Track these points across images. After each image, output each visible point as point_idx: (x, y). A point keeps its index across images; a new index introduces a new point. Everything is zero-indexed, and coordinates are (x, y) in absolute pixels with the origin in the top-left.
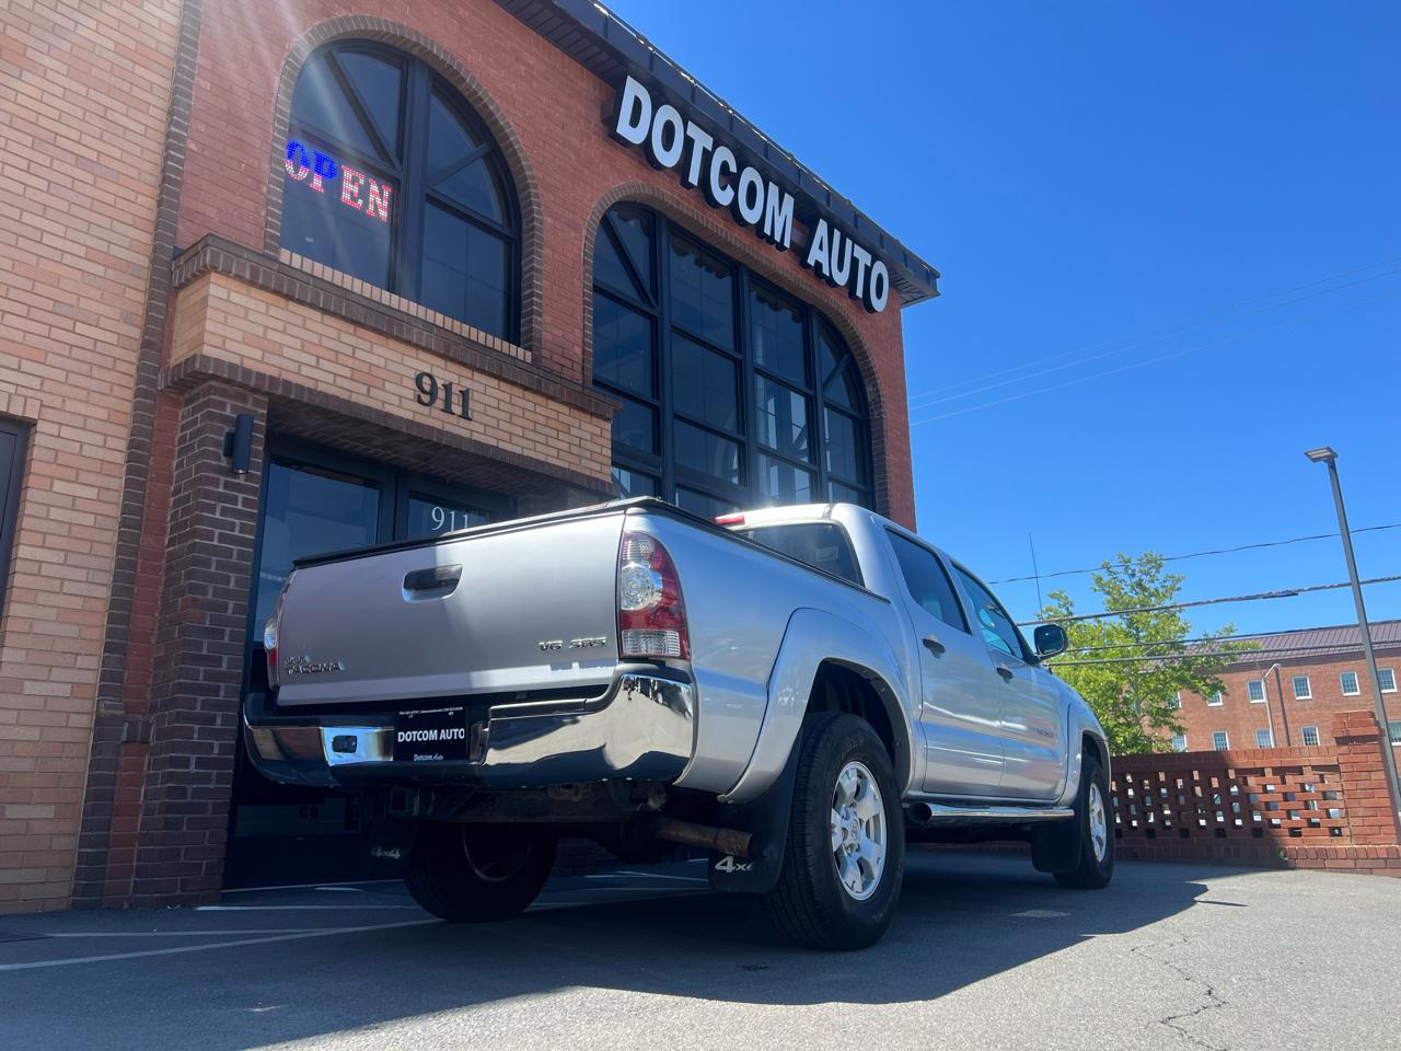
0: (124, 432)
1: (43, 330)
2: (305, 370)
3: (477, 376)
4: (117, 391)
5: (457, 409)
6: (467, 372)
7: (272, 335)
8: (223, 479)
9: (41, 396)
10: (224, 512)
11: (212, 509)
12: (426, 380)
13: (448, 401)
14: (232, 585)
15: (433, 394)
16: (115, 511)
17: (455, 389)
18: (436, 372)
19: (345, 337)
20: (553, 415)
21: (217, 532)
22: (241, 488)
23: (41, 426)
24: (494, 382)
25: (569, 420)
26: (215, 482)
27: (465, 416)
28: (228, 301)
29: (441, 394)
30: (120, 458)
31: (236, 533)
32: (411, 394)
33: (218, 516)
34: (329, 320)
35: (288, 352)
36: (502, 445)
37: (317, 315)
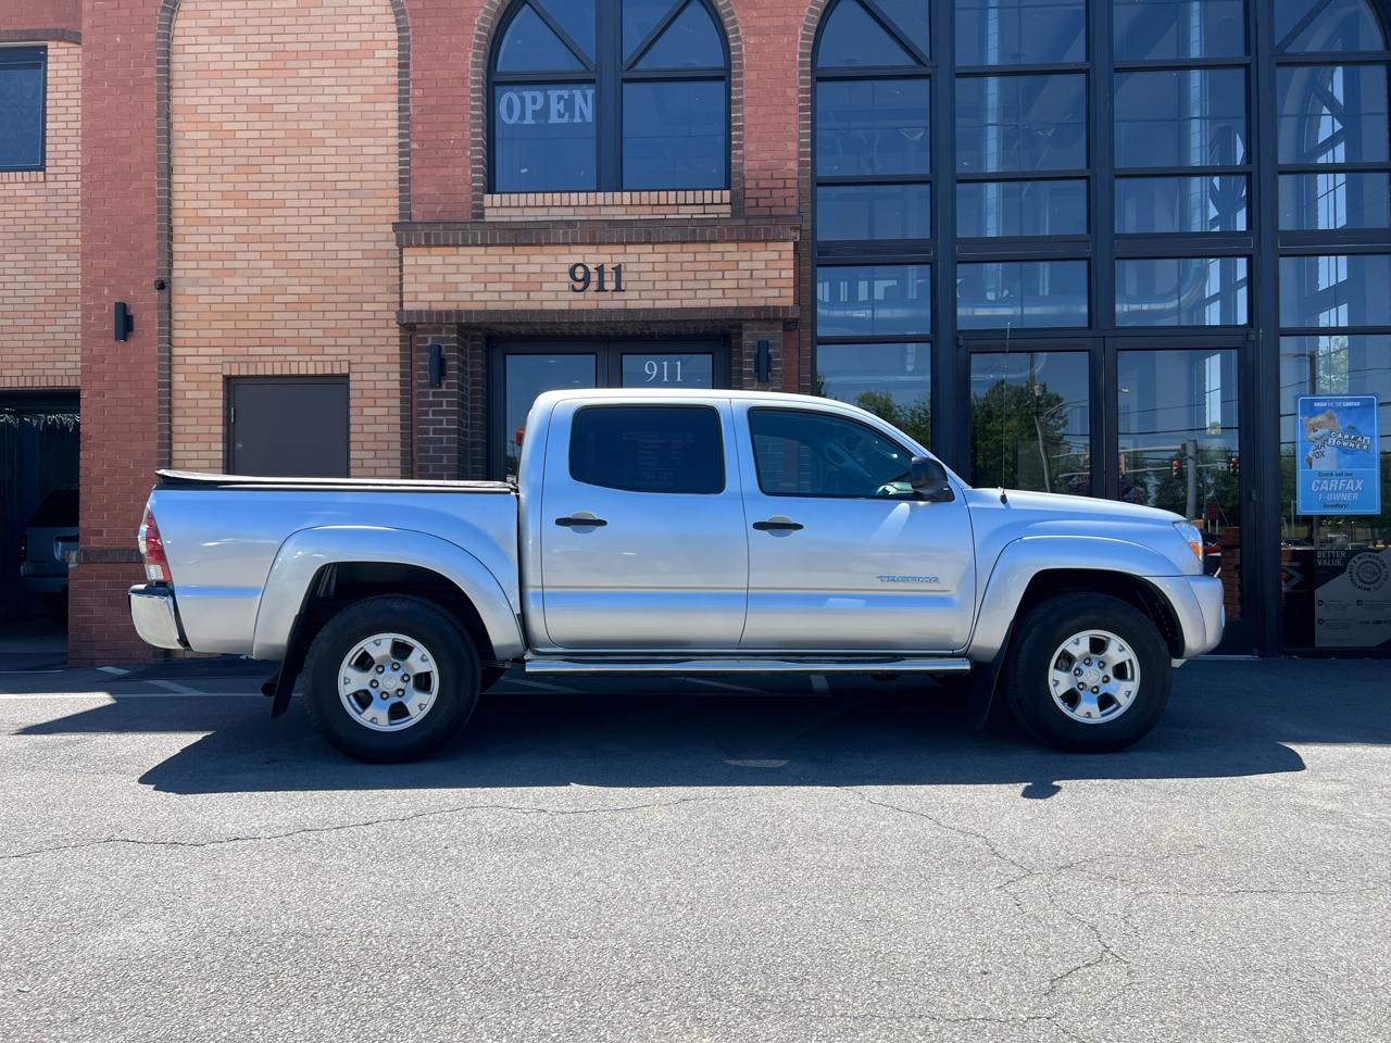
0: (397, 368)
1: (345, 315)
2: (476, 297)
3: (630, 249)
4: (391, 341)
5: (609, 285)
6: (620, 249)
7: (450, 279)
8: (431, 391)
9: (349, 358)
10: (434, 413)
11: (426, 414)
12: (580, 270)
13: (601, 282)
14: (445, 462)
15: (586, 280)
16: (397, 420)
17: (608, 268)
18: (589, 259)
19: (506, 259)
20: (718, 257)
21: (431, 428)
22: (445, 395)
23: (352, 377)
24: (649, 248)
25: (737, 256)
26: (427, 395)
27: (618, 289)
28: (417, 265)
29: (594, 277)
30: (397, 385)
31: (445, 426)
32: (566, 287)
33: (431, 417)
34: (491, 250)
35: (462, 287)
36: (659, 304)
37: (481, 250)
